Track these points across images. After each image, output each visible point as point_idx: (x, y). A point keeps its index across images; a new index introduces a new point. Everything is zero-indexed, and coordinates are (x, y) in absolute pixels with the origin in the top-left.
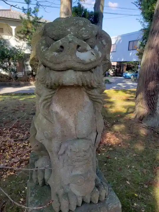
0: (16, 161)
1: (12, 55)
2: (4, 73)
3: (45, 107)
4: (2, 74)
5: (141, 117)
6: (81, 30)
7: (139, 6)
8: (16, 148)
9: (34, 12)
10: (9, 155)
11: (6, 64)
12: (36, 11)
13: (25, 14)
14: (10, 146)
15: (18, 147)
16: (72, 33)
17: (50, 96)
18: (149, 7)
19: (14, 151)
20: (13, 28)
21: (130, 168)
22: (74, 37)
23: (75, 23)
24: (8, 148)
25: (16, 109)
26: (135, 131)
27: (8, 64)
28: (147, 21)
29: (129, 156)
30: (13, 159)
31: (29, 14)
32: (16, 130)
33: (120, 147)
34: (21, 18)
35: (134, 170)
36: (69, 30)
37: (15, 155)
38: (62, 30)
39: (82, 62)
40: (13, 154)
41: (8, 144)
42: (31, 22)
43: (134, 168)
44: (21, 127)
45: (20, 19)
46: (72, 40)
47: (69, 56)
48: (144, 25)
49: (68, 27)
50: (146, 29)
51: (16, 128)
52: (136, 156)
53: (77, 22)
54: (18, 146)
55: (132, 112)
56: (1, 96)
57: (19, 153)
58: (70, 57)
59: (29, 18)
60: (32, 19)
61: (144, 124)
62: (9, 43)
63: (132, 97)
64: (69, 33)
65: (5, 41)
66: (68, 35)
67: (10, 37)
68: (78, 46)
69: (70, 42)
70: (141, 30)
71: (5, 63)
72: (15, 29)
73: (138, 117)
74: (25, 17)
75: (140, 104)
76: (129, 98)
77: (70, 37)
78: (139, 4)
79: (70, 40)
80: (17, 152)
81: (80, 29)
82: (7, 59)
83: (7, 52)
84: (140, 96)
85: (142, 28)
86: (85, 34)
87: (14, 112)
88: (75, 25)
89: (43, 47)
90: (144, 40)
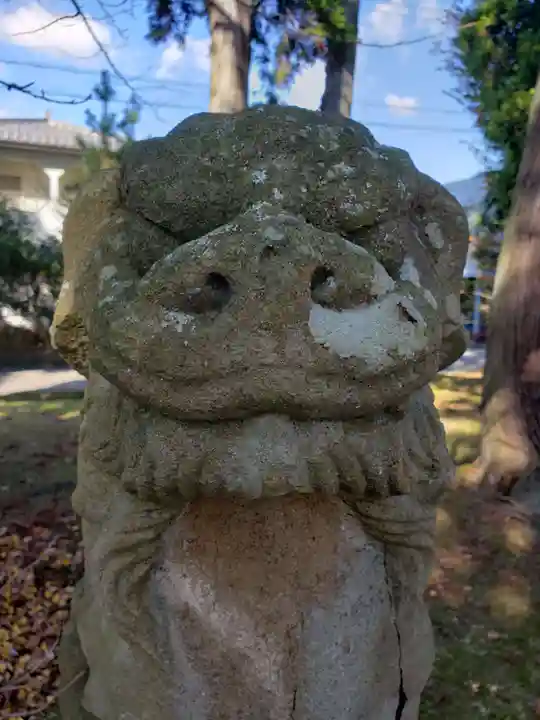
0: (35, 666)
1: (46, 260)
2: (15, 320)
3: (124, 587)
4: (8, 327)
5: (502, 479)
6: (330, 174)
7: (467, 103)
8: (39, 608)
9: (123, 125)
10: (10, 641)
11: (24, 293)
12: (129, 121)
13: (94, 131)
14: (20, 603)
15: (48, 604)
16: (278, 195)
17: (150, 534)
18: (500, 102)
19: (32, 624)
20: (54, 175)
21: (483, 692)
22: (291, 217)
23: (293, 138)
24: (11, 610)
25: (50, 451)
26: (485, 533)
27: (32, 293)
28: (496, 148)
29: (474, 641)
30: (25, 658)
31: (105, 129)
32: (46, 533)
33: (434, 598)
34: (81, 142)
35: (499, 702)
36: (261, 177)
37: (33, 641)
38: (219, 176)
39: (347, 371)
40: (27, 638)
41: (12, 595)
42: (111, 155)
43: (498, 695)
44: (62, 524)
45: (77, 147)
46: (280, 237)
47: (262, 341)
48: (486, 159)
49: (252, 160)
50: (494, 173)
51: (45, 525)
52: (499, 639)
53: (303, 133)
54: (50, 600)
55: (468, 460)
56: (1, 404)
57: (50, 631)
58: (267, 343)
59: (105, 142)
60: (114, 146)
61: (519, 507)
62: (37, 222)
63: (462, 401)
64: (262, 192)
65: (24, 218)
66: (258, 207)
67: (41, 203)
68: (321, 275)
69: (269, 250)
70: (480, 175)
71: (22, 290)
72: (61, 179)
73: (492, 480)
74: (94, 138)
75: (497, 431)
76: (452, 407)
77: (267, 219)
78: (467, 96)
79: (272, 235)
80: (44, 626)
81: (323, 172)
82: (27, 277)
83: (30, 254)
84: (497, 404)
85: (482, 168)
86: (354, 201)
87: (42, 464)
88: (292, 150)
89: (108, 271)
90: (490, 206)
